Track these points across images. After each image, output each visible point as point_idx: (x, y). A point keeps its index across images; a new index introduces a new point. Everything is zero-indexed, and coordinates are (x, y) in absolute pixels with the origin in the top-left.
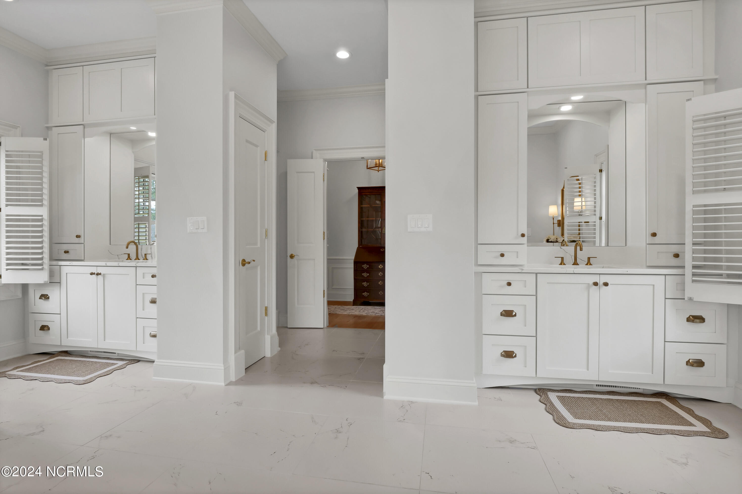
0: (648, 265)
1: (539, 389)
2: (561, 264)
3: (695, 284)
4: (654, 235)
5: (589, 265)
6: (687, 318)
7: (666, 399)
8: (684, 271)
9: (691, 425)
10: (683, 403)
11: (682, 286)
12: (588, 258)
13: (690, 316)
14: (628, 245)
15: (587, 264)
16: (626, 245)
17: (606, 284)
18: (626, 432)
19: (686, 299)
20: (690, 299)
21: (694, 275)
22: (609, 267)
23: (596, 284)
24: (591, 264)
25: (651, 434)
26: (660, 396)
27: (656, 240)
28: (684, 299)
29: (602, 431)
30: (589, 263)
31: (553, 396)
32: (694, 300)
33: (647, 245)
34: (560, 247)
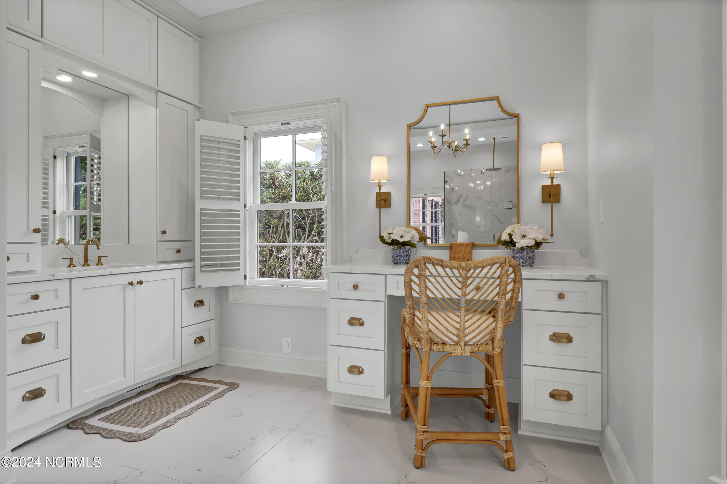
0: (158, 261)
1: (73, 422)
2: (70, 266)
3: (203, 274)
4: (164, 232)
5: (100, 265)
6: (195, 304)
7: (182, 379)
8: (194, 264)
9: (216, 388)
10: (194, 376)
11: (193, 278)
12: (99, 257)
13: (196, 301)
14: (131, 242)
15: (97, 265)
16: (128, 243)
17: (141, 283)
18: (189, 416)
19: (196, 287)
20: (200, 287)
21: (202, 266)
22: (122, 266)
23: (131, 284)
24: (102, 264)
25: (203, 407)
26: (176, 379)
27: (166, 237)
28: (194, 287)
29: (173, 425)
30: (99, 263)
31: (94, 422)
32: (202, 287)
33: (158, 243)
34: (65, 246)
